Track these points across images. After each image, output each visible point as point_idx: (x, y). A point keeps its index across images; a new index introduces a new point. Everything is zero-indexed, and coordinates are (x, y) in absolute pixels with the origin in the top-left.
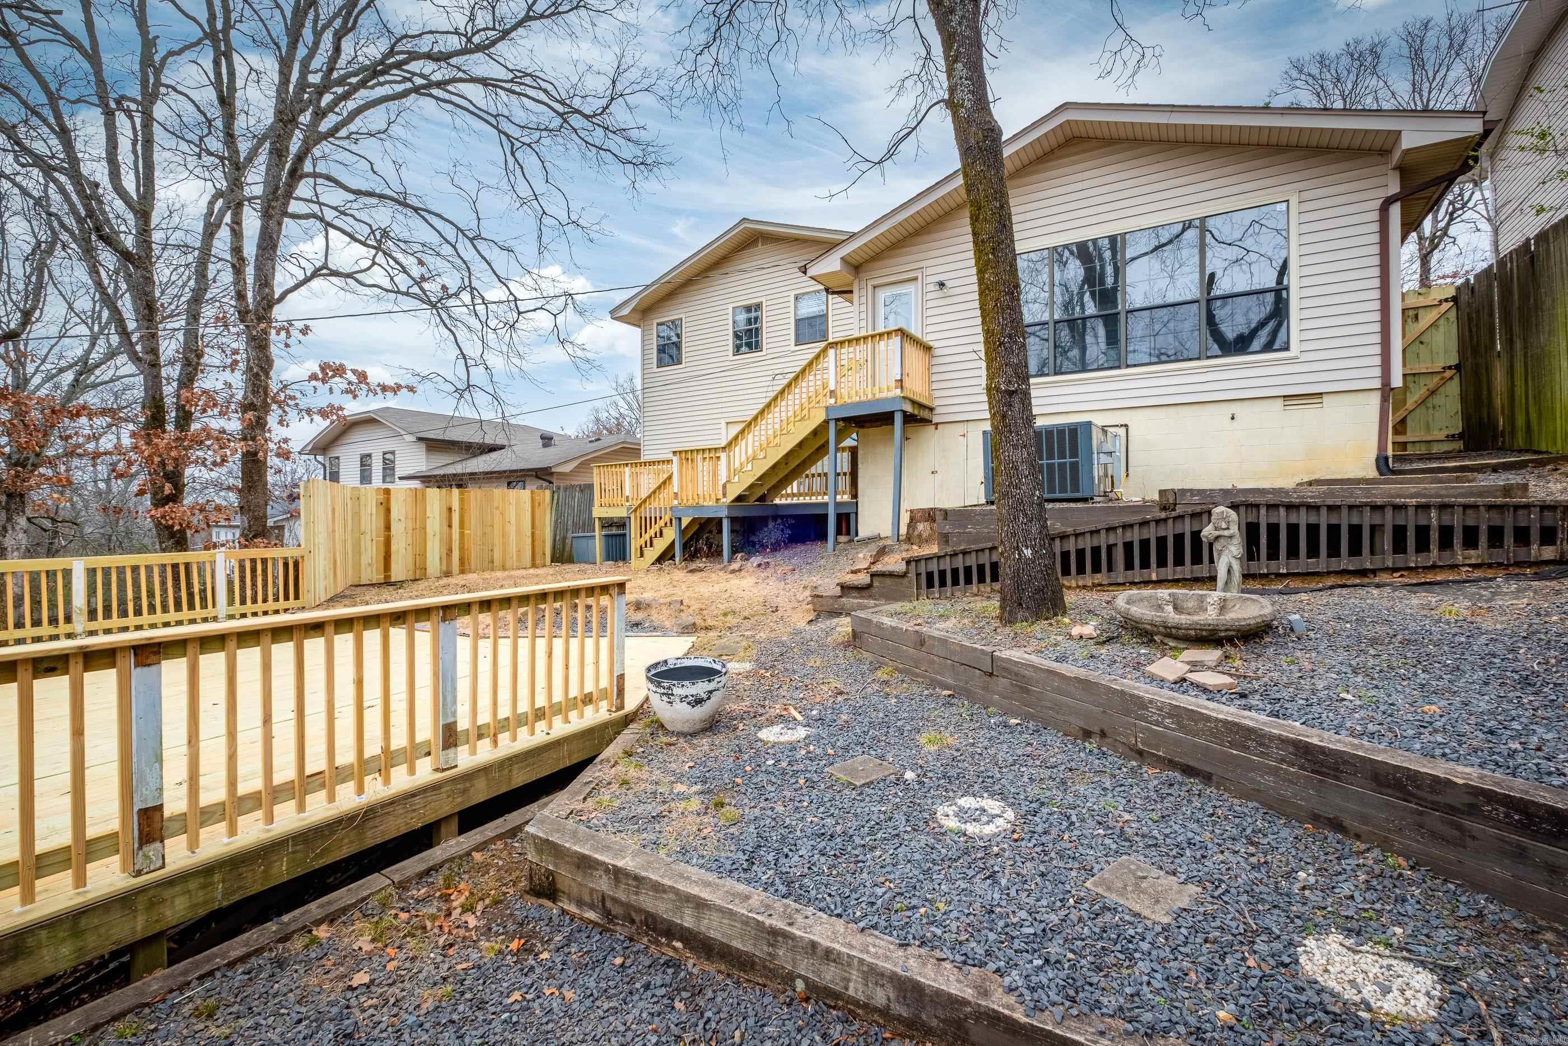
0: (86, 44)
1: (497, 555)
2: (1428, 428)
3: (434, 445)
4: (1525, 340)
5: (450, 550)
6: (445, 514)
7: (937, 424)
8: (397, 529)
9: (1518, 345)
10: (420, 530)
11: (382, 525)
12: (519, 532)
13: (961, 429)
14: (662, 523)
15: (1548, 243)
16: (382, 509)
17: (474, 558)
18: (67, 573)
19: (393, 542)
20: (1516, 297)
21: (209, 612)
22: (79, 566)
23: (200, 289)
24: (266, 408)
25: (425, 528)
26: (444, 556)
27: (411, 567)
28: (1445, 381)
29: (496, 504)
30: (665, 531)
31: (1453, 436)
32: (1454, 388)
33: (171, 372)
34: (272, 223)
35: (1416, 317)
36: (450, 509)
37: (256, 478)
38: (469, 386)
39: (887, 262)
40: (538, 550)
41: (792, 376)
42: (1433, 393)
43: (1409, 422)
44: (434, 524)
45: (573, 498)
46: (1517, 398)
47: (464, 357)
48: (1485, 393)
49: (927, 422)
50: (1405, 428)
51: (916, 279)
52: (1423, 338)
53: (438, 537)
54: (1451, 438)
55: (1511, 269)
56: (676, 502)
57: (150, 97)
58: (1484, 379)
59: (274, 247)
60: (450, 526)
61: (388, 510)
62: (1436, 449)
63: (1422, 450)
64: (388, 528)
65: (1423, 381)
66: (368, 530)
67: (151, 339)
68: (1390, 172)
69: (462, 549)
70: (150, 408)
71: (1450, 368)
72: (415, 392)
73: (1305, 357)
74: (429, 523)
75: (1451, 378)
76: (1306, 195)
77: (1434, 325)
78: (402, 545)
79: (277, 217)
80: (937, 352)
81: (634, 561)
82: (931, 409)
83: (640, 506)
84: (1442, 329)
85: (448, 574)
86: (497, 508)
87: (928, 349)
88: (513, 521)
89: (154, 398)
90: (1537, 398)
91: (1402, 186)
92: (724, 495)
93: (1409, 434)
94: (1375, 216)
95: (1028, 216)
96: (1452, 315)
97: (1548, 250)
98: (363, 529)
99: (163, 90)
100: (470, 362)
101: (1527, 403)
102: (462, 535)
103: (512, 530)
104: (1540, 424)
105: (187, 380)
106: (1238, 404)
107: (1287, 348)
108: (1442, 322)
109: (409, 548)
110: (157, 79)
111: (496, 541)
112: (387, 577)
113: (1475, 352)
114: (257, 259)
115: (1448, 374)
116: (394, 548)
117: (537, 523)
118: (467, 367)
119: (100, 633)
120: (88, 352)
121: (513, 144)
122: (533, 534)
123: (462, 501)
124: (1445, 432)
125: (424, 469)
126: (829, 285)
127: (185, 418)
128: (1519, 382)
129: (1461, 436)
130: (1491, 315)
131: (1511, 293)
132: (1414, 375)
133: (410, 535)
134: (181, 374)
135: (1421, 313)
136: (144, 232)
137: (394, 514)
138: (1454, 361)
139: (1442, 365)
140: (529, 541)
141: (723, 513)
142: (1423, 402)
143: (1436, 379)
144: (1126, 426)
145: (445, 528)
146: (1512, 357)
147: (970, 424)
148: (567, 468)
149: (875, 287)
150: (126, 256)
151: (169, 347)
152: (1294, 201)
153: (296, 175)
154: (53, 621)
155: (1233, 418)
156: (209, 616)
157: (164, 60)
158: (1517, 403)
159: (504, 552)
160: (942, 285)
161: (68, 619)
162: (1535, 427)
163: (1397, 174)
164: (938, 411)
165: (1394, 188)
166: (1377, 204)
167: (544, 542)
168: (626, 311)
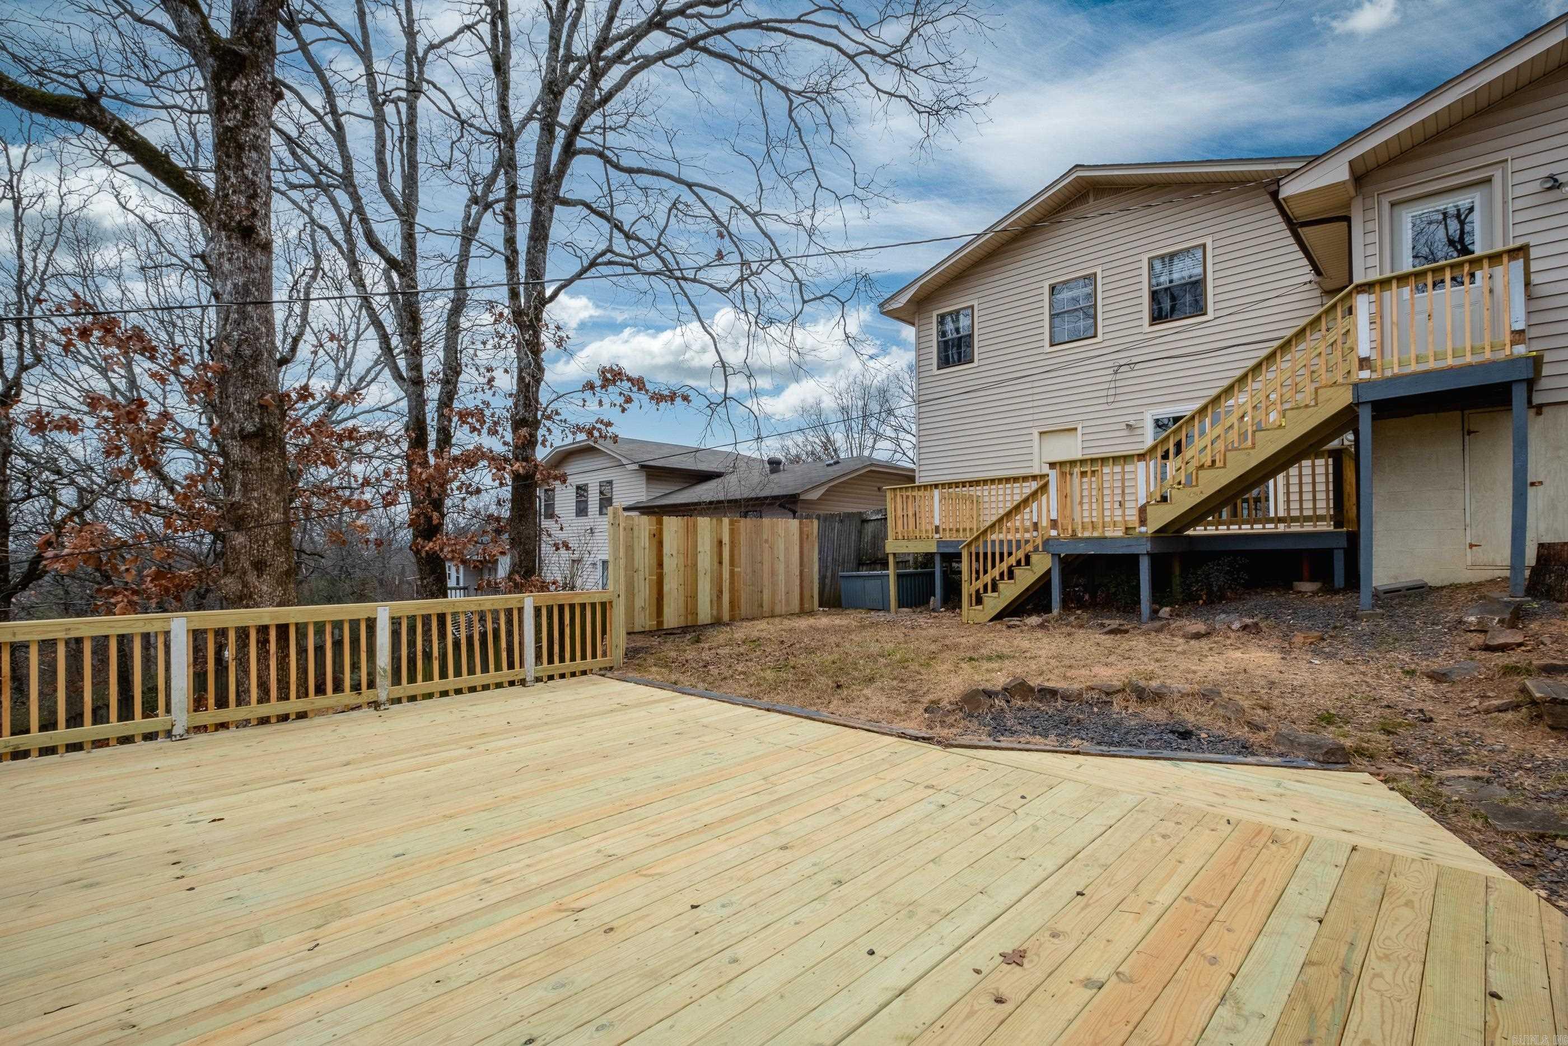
0: (358, 38)
1: (766, 599)
5: (721, 592)
6: (716, 548)
8: (670, 565)
10: (691, 566)
11: (654, 562)
12: (787, 572)
14: (1013, 560)
16: (655, 541)
17: (744, 603)
18: (371, 624)
19: (666, 581)
21: (516, 673)
22: (383, 613)
23: (459, 299)
24: (536, 424)
25: (696, 565)
26: (715, 598)
27: (682, 611)
29: (765, 537)
30: (1017, 572)
33: (433, 392)
34: (544, 209)
36: (720, 542)
37: (527, 505)
38: (726, 398)
39: (1422, 163)
40: (806, 592)
41: (1276, 344)
44: (705, 560)
45: (833, 529)
47: (724, 366)
51: (1488, 180)
53: (709, 575)
56: (1054, 533)
57: (414, 90)
59: (546, 237)
60: (720, 563)
61: (660, 544)
64: (660, 565)
66: (641, 568)
67: (415, 353)
69: (732, 590)
70: (414, 430)
72: (689, 401)
74: (700, 557)
78: (674, 584)
79: (549, 202)
81: (968, 611)
83: (977, 538)
85: (718, 620)
86: (766, 541)
88: (782, 558)
89: (417, 418)
92: (1143, 522)
98: (636, 566)
99: (425, 86)
100: (729, 371)
102: (732, 573)
103: (781, 568)
105: (447, 399)
109: (681, 589)
110: (421, 72)
111: (766, 583)
112: (660, 623)
114: (528, 252)
116: (666, 588)
117: (805, 559)
118: (726, 376)
119: (404, 700)
120: (335, 389)
121: (791, 102)
122: (802, 572)
123: (732, 532)
125: (644, 499)
127: (445, 438)
133: (681, 573)
134: (441, 393)
136: (409, 239)
137: (667, 549)
140: (798, 582)
141: (1144, 548)
145: (716, 564)
148: (815, 495)
149: (1393, 205)
150: (392, 263)
151: (432, 362)
153: (569, 151)
154: (356, 687)
156: (516, 678)
157: (426, 53)
159: (773, 593)
160: (1552, 181)
161: (371, 685)
167: (812, 582)
168: (898, 305)
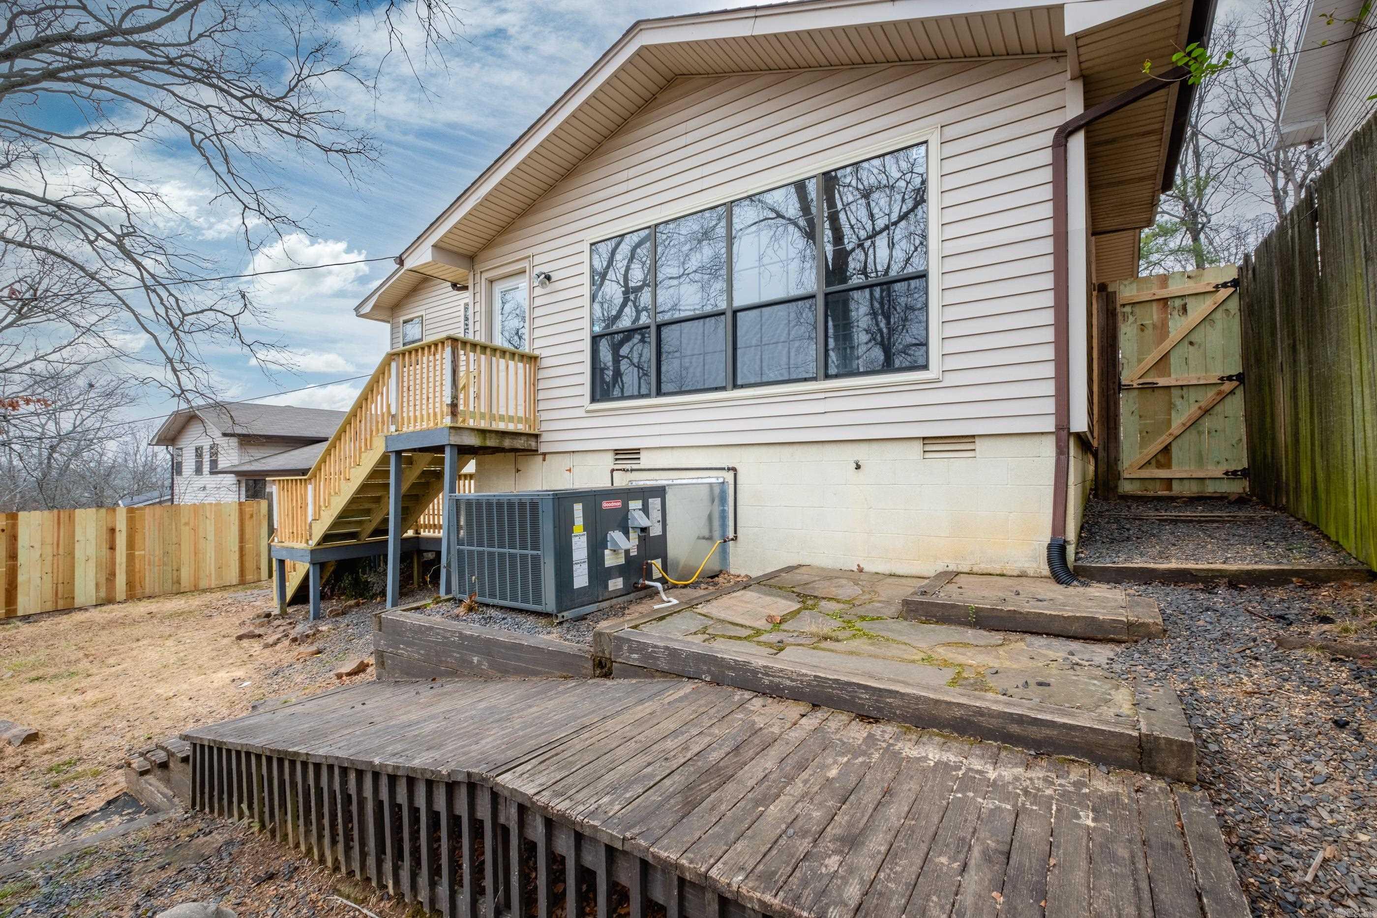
1: (186, 575)
2: (1200, 460)
3: (247, 440)
4: (1309, 348)
5: (112, 575)
6: (105, 536)
7: (544, 454)
8: (28, 557)
9: (1302, 356)
10: (64, 556)
11: (3, 554)
12: (219, 548)
13: (567, 461)
15: (1332, 190)
16: (4, 537)
17: (150, 580)
20: (1298, 279)
25: (72, 554)
26: (103, 582)
27: (49, 598)
28: (1223, 397)
31: (1234, 473)
32: (1236, 406)
35: (1184, 309)
36: (112, 531)
39: (498, 251)
40: (250, 565)
42: (1207, 412)
43: (1174, 449)
44: (87, 548)
46: (1302, 440)
48: (1268, 420)
49: (534, 452)
50: (1170, 460)
51: (524, 270)
52: (1194, 337)
53: (93, 561)
54: (1232, 475)
55: (1293, 238)
56: (277, 540)
58: (1268, 401)
60: (112, 548)
61: (14, 538)
62: (1211, 488)
63: (1190, 490)
65: (1193, 395)
68: (1069, 85)
69: (130, 572)
71: (1230, 378)
73: (951, 379)
74: (79, 547)
75: (1232, 392)
76: (951, 132)
77: (1208, 319)
78: (36, 575)
80: (545, 363)
82: (536, 436)
84: (1219, 325)
85: (110, 600)
87: (532, 359)
88: (211, 537)
90: (1325, 446)
91: (1088, 104)
92: (311, 536)
93: (1175, 467)
94: (1047, 156)
95: (632, 184)
96: (1234, 305)
97: (1332, 200)
101: (1313, 450)
102: (131, 558)
103: (209, 547)
104: (1328, 492)
106: (864, 447)
107: (925, 367)
108: (1219, 315)
109: (48, 579)
111: (185, 560)
112: (11, 610)
113: (1258, 361)
115: (1228, 386)
116: (21, 578)
117: (248, 536)
122: (241, 549)
124: (1225, 467)
126: (454, 280)
128: (1304, 415)
129: (1245, 473)
130: (1272, 307)
131: (1292, 274)
132: (1182, 387)
133: (48, 563)
135: (1191, 303)
137: (23, 541)
138: (1235, 368)
139: (1220, 374)
140: (236, 556)
141: (308, 559)
142: (1195, 423)
143: (1211, 393)
144: (734, 469)
145: (105, 550)
146: (1295, 373)
147: (577, 457)
149: (491, 282)
152: (934, 141)
155: (858, 467)
158: (1302, 446)
159: (197, 569)
160: (548, 278)
162: (1322, 495)
163: (1079, 86)
164: (545, 437)
165: (1075, 108)
166: (1048, 138)
167: (259, 555)
168: (367, 309)
